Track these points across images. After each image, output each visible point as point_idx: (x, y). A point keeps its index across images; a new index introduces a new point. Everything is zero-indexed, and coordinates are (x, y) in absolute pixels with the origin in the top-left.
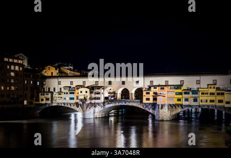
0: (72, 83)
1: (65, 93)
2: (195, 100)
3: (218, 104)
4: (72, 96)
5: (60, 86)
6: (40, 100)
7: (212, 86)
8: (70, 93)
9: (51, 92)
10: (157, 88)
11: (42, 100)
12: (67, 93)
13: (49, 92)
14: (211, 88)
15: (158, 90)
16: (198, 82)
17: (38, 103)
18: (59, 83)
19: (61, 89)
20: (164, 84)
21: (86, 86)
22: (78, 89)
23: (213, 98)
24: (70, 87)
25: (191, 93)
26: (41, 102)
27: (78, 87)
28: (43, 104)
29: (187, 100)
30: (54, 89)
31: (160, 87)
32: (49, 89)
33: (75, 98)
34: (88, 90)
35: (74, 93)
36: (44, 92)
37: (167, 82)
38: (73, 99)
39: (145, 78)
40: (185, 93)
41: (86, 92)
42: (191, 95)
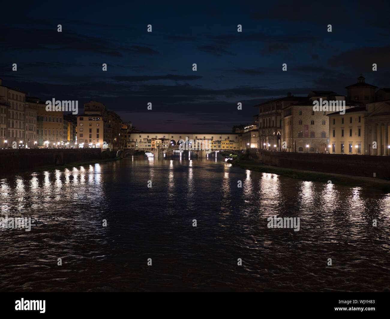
0: (148, 137)
1: (144, 143)
2: (219, 147)
3: (230, 149)
4: (149, 144)
5: (140, 138)
6: (128, 146)
7: (227, 140)
8: (148, 143)
9: (134, 142)
11: (129, 146)
12: (146, 143)
13: (133, 142)
14: (227, 141)
16: (221, 138)
17: (126, 148)
18: (140, 136)
19: (141, 140)
20: (203, 138)
21: (158, 138)
23: (228, 146)
24: (147, 139)
25: (217, 143)
26: (128, 148)
27: (153, 139)
28: (130, 149)
29: (215, 147)
30: (137, 140)
32: (133, 140)
33: (152, 146)
34: (161, 141)
35: (151, 143)
36: (129, 142)
37: (204, 137)
38: (150, 146)
39: (193, 135)
40: (214, 143)
41: (160, 142)
42: (217, 144)
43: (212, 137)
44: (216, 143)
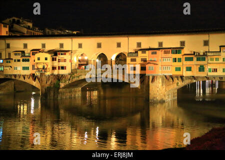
0: (25, 46)
1: (15, 61)
2: (202, 69)
4: (26, 64)
5: (8, 50)
8: (23, 60)
10: (147, 52)
12: (19, 61)
15: (147, 55)
18: (8, 46)
19: (9, 54)
20: (157, 46)
22: (33, 54)
24: (23, 52)
25: (195, 59)
27: (35, 51)
29: (189, 69)
31: (151, 51)
33: (31, 68)
35: (28, 60)
37: (160, 44)
38: (27, 68)
39: (130, 38)
40: (187, 59)
41: (46, 59)
42: (195, 62)
43: (183, 43)
44: (191, 59)
